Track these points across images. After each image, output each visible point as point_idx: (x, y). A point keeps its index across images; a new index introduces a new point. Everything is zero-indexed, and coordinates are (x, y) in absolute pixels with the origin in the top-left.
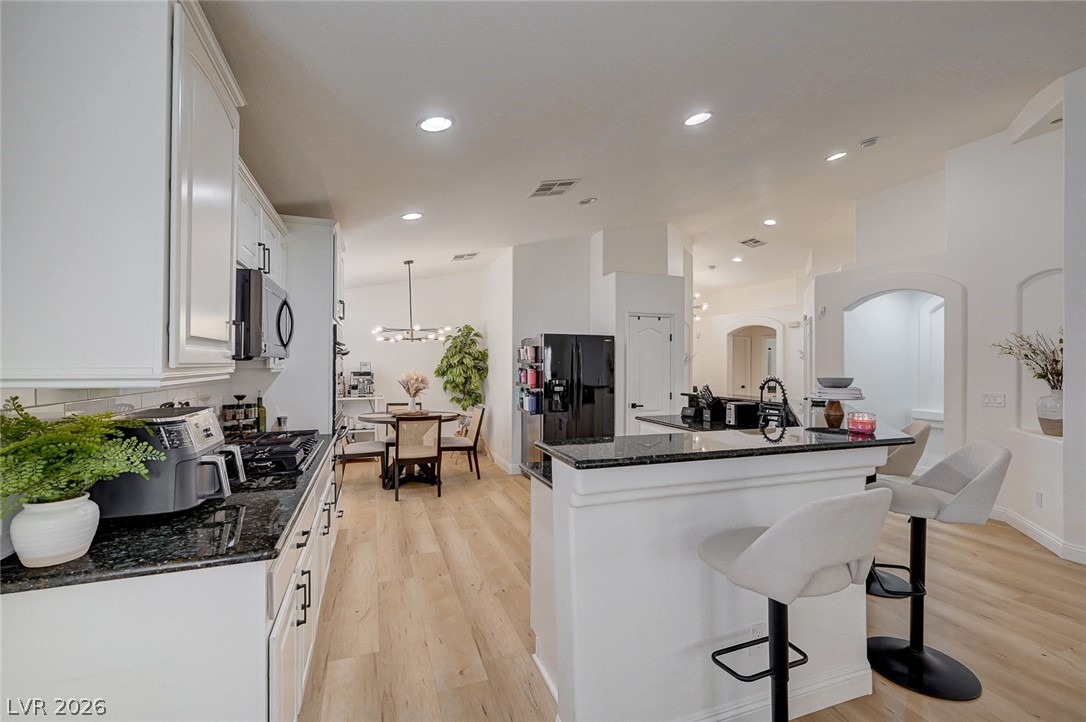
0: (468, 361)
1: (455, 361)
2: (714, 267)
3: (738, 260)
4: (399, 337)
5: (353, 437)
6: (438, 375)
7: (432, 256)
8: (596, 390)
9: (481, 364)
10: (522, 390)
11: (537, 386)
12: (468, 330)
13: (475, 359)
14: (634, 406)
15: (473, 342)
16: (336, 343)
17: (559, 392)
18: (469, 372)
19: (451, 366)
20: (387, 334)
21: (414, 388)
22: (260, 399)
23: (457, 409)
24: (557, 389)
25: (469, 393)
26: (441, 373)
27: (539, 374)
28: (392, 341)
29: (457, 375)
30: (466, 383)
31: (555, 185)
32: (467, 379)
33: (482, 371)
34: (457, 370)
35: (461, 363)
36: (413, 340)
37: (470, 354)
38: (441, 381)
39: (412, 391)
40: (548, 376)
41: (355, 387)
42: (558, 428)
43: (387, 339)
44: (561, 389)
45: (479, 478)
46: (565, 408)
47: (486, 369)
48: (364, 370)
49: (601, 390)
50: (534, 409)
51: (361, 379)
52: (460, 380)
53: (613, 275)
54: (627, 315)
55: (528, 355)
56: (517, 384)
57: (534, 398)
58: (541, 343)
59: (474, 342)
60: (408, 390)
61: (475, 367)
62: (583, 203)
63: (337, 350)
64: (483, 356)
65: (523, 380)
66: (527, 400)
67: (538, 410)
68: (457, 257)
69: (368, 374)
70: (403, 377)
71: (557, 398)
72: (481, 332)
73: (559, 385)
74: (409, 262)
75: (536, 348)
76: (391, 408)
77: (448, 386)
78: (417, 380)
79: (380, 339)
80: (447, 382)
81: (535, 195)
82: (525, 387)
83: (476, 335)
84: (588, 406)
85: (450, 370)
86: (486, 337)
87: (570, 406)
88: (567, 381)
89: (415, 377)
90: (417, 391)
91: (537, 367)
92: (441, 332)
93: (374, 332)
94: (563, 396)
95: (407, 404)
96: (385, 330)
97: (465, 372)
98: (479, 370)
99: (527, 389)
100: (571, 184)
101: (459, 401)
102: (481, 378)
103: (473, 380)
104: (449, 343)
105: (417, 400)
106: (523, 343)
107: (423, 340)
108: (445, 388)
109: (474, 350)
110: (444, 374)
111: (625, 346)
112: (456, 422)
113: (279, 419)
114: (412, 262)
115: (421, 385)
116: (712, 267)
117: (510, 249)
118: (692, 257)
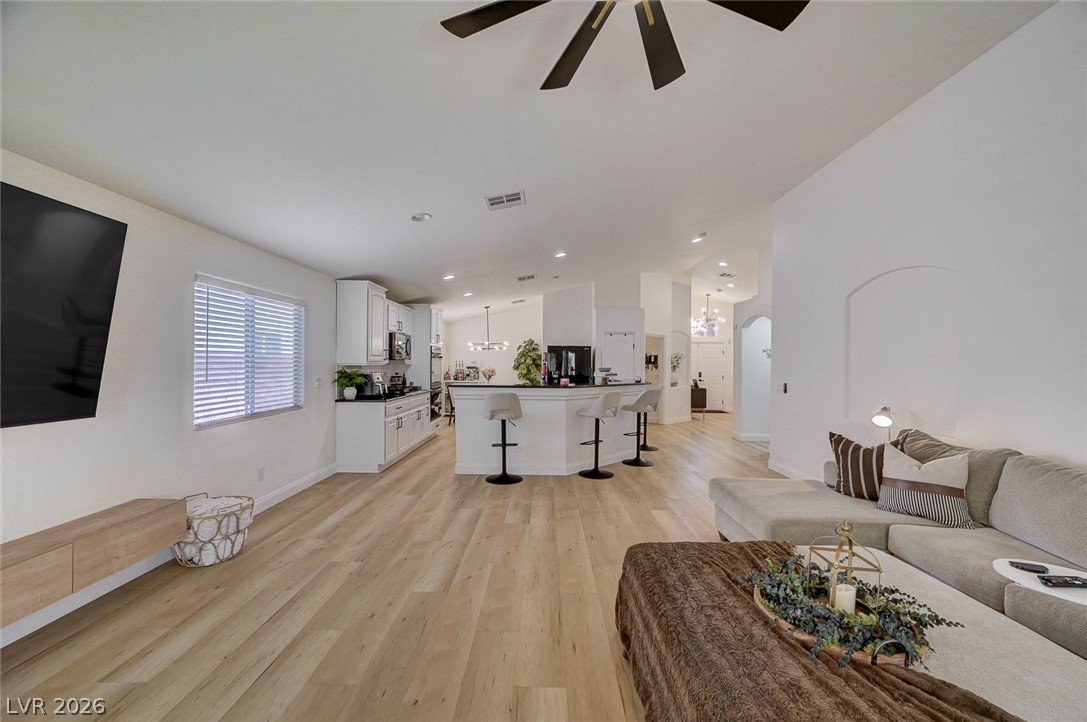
1: (522, 361)
4: (480, 348)
6: (514, 369)
7: (501, 303)
9: (539, 362)
12: (530, 342)
15: (533, 349)
16: (432, 353)
19: (520, 363)
20: (475, 347)
21: (489, 375)
22: (404, 375)
29: (523, 369)
33: (540, 366)
35: (525, 362)
36: (489, 349)
39: (487, 377)
41: (468, 375)
43: (475, 349)
48: (472, 365)
51: (471, 370)
53: (595, 310)
54: (603, 333)
58: (546, 351)
63: (433, 356)
74: (487, 307)
77: (521, 376)
79: (472, 349)
80: (519, 372)
83: (536, 345)
85: (520, 366)
90: (490, 377)
91: (545, 364)
96: (475, 344)
102: (539, 371)
104: (520, 350)
109: (532, 354)
110: (517, 368)
115: (491, 373)
116: (719, 290)
117: (542, 296)
118: (690, 286)
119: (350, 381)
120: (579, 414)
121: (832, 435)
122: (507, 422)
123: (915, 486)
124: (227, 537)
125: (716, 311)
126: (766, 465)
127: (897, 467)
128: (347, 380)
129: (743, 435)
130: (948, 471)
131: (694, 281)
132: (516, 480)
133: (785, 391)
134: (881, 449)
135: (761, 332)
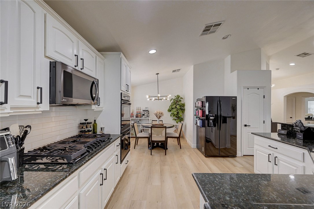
0: (178, 107)
1: (174, 107)
2: (278, 69)
4: (154, 99)
5: (143, 130)
6: (169, 111)
7: (165, 72)
8: (227, 118)
9: (183, 108)
10: (197, 117)
11: (203, 116)
13: (180, 106)
14: (246, 126)
16: (122, 100)
17: (212, 119)
18: (179, 110)
20: (150, 98)
21: (159, 116)
22: (95, 121)
23: (174, 123)
24: (211, 118)
25: (178, 117)
27: (203, 112)
28: (152, 100)
29: (174, 111)
30: (177, 114)
31: (211, 26)
32: (178, 113)
33: (183, 110)
35: (176, 107)
36: (159, 100)
37: (179, 105)
38: (170, 113)
39: (158, 117)
40: (207, 113)
41: (144, 115)
42: (211, 131)
44: (213, 118)
45: (181, 148)
46: (215, 126)
47: (184, 110)
48: (146, 109)
49: (230, 118)
50: (202, 125)
51: (145, 112)
52: (175, 113)
54: (242, 88)
55: (199, 104)
56: (195, 115)
57: (201, 121)
58: (204, 100)
59: (180, 101)
60: (157, 116)
61: (180, 109)
62: (224, 38)
63: (123, 102)
64: (183, 105)
65: (197, 114)
66: (199, 122)
67: (203, 125)
68: (174, 71)
69: (147, 111)
70: (156, 112)
71: (211, 121)
72: (183, 97)
73: (212, 116)
74: (157, 74)
75: (202, 102)
76: (153, 122)
77: (172, 115)
78: (160, 113)
79: (148, 100)
80: (171, 114)
81: (202, 35)
82: (198, 116)
83: (181, 98)
84: (224, 124)
85: (172, 110)
86: (184, 99)
87: (217, 124)
88: (215, 115)
89: (159, 112)
90: (160, 117)
91: (203, 109)
92: (168, 97)
93: (146, 97)
94: (214, 121)
95: (157, 121)
97: (177, 111)
98: (182, 110)
99: (199, 117)
100: (219, 25)
101: (175, 120)
102: (182, 113)
103: (180, 113)
104: (172, 101)
105: (160, 120)
106: (197, 100)
107: (163, 100)
108: (171, 116)
110: (170, 111)
111: (242, 101)
112: (174, 128)
113: (101, 128)
114: (158, 74)
115: (161, 115)
117: (192, 66)
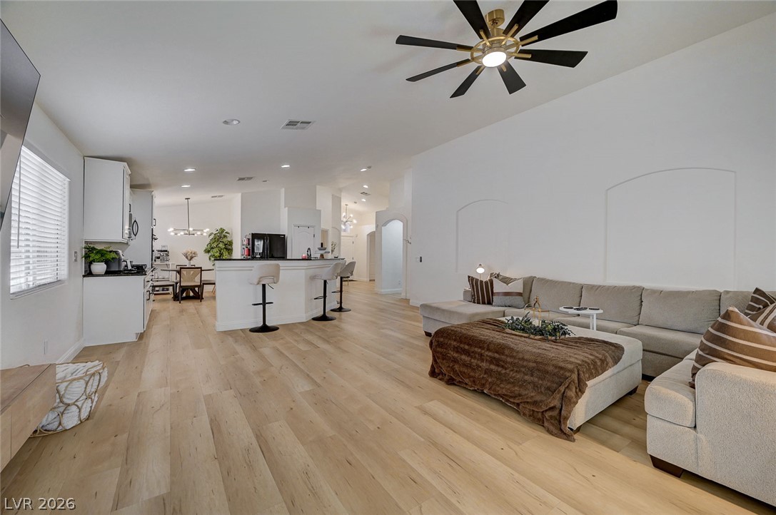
0: (221, 245)
1: (214, 245)
3: (364, 200)
4: (182, 233)
7: (201, 196)
9: (230, 247)
11: (249, 255)
12: (222, 230)
13: (225, 245)
15: (225, 236)
16: (153, 235)
18: (222, 251)
19: (212, 248)
20: (176, 232)
21: (190, 257)
26: (207, 251)
27: (250, 250)
28: (179, 235)
29: (216, 252)
30: (221, 256)
31: (245, 178)
32: (221, 254)
33: (230, 250)
34: (215, 250)
35: (218, 246)
36: (190, 234)
37: (223, 242)
38: (207, 255)
39: (189, 258)
41: (158, 258)
43: (176, 234)
47: (232, 250)
48: (163, 249)
51: (162, 253)
52: (217, 254)
53: (287, 208)
54: (293, 225)
55: (246, 242)
56: (242, 255)
60: (187, 257)
61: (226, 248)
62: (264, 182)
63: (153, 238)
64: (231, 243)
65: (244, 253)
68: (213, 197)
69: (166, 251)
70: (185, 251)
72: (229, 231)
75: (249, 239)
77: (211, 257)
78: (191, 253)
79: (172, 234)
80: (210, 254)
81: (239, 180)
83: (226, 232)
85: (212, 250)
86: (232, 234)
89: (191, 251)
90: (192, 258)
92: (205, 231)
93: (169, 230)
95: (187, 265)
96: (175, 230)
97: (220, 251)
98: (228, 250)
100: (251, 178)
102: (229, 254)
103: (225, 255)
104: (212, 237)
105: (191, 261)
106: (245, 237)
107: (196, 235)
108: (210, 259)
109: (225, 240)
110: (209, 252)
111: (291, 238)
114: (189, 199)
115: (193, 256)
116: (355, 203)
117: (240, 194)
118: (340, 198)
119: (102, 256)
120: (313, 278)
121: (469, 277)
122: (267, 286)
123: (507, 294)
124: (89, 397)
125: (352, 216)
126: (409, 304)
127: (499, 287)
128: (99, 256)
129: (383, 290)
130: (517, 287)
131: (343, 195)
132: (274, 329)
133: (421, 261)
134: (491, 282)
135: (396, 229)
